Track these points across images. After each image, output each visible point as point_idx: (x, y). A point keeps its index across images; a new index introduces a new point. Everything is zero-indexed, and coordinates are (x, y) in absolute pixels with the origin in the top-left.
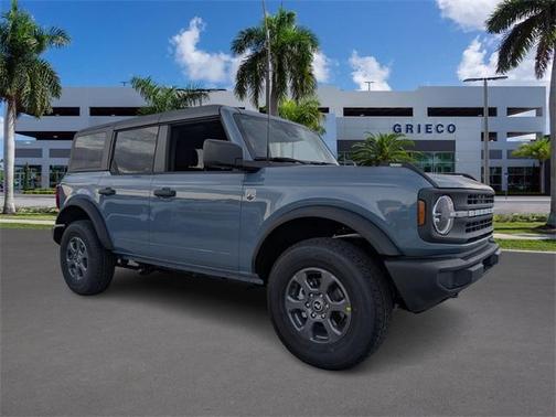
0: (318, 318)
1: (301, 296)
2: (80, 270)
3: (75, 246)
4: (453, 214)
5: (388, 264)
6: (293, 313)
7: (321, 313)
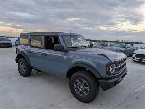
0: (82, 90)
1: (78, 84)
2: (23, 70)
3: (21, 64)
4: (115, 68)
5: (98, 80)
6: (76, 88)
7: (82, 89)
